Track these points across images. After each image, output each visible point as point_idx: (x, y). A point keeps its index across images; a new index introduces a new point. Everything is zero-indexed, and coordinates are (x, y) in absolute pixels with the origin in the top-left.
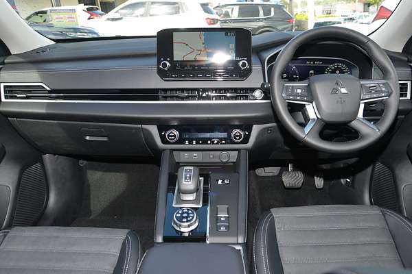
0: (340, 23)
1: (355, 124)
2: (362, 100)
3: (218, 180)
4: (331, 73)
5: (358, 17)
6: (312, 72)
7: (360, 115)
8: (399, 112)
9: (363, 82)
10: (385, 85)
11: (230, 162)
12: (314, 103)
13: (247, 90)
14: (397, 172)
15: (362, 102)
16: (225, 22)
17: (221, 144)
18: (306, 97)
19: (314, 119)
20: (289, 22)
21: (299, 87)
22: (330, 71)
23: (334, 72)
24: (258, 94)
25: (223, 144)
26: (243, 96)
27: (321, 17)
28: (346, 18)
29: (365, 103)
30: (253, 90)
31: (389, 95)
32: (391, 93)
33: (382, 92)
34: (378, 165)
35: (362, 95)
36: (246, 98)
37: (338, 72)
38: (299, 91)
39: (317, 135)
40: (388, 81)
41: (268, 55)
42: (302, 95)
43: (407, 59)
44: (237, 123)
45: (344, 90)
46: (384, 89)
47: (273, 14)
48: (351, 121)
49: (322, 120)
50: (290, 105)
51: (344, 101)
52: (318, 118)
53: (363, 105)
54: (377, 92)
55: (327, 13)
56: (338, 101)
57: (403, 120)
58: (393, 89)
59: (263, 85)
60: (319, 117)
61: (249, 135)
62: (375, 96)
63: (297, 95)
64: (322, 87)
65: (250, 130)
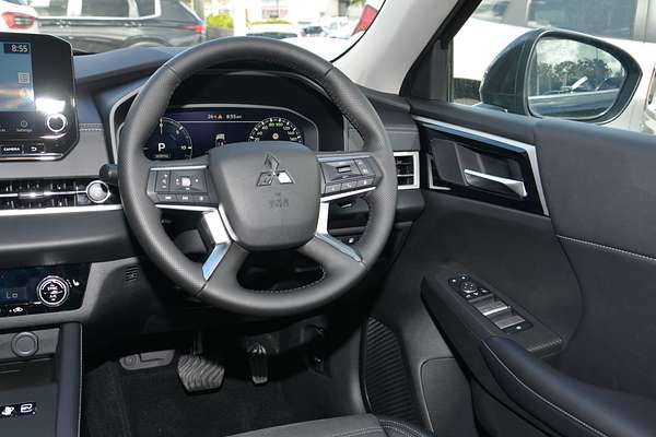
0: (295, 36)
1: (312, 247)
2: (324, 195)
3: (3, 409)
4: (262, 138)
5: (328, 25)
6: (221, 136)
7: (322, 227)
8: (399, 216)
9: (325, 158)
10: (369, 162)
11: (42, 356)
12: (221, 208)
13: (70, 182)
14: (407, 335)
15: (323, 199)
16: (53, 23)
17: (13, 314)
18: (202, 194)
19: (225, 244)
20: (194, 31)
21: (186, 173)
22: (261, 133)
23: (267, 136)
24: (95, 190)
25: (18, 314)
26: (61, 198)
27: (257, 23)
28: (307, 26)
29: (331, 203)
30: (85, 181)
31: (377, 183)
32: (381, 178)
33: (363, 176)
34: (372, 324)
35: (323, 185)
36: (71, 201)
37: (276, 136)
38: (186, 182)
39: (232, 279)
40: (373, 155)
41: (115, 101)
42: (193, 192)
43: (408, 108)
44: (49, 262)
45: (284, 178)
46: (365, 171)
47: (158, 12)
48: (304, 243)
49: (241, 244)
50: (166, 215)
51: (286, 201)
52: (232, 241)
53: (327, 205)
54: (351, 176)
55: (271, 17)
56: (272, 202)
57: (410, 230)
58: (384, 171)
59: (104, 170)
60: (234, 237)
61: (83, 288)
62: (349, 186)
63: (182, 191)
64: (237, 171)
65: (83, 276)
